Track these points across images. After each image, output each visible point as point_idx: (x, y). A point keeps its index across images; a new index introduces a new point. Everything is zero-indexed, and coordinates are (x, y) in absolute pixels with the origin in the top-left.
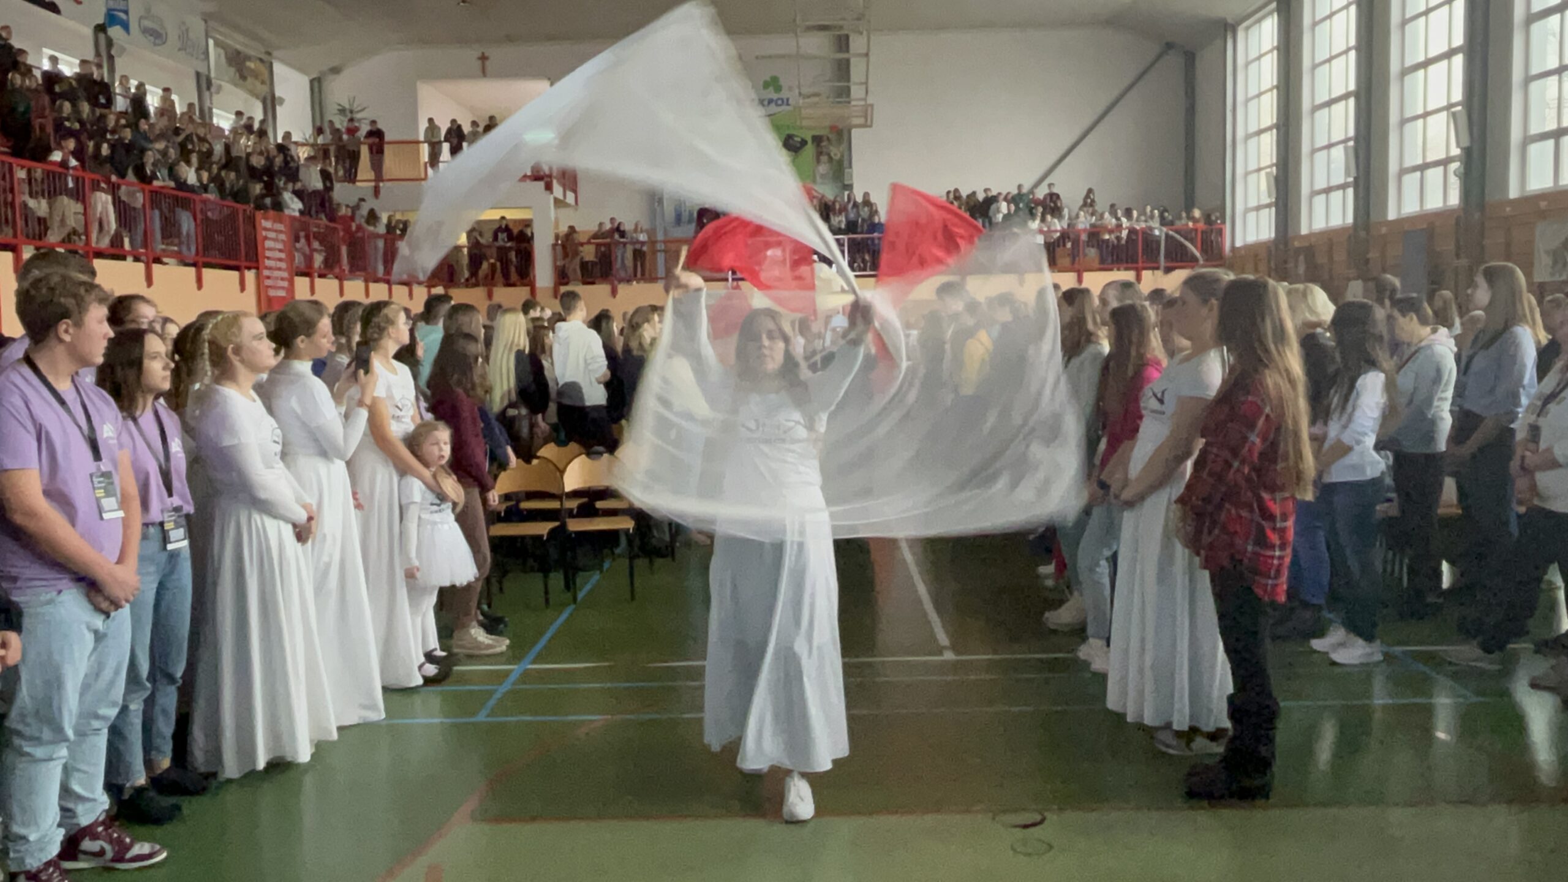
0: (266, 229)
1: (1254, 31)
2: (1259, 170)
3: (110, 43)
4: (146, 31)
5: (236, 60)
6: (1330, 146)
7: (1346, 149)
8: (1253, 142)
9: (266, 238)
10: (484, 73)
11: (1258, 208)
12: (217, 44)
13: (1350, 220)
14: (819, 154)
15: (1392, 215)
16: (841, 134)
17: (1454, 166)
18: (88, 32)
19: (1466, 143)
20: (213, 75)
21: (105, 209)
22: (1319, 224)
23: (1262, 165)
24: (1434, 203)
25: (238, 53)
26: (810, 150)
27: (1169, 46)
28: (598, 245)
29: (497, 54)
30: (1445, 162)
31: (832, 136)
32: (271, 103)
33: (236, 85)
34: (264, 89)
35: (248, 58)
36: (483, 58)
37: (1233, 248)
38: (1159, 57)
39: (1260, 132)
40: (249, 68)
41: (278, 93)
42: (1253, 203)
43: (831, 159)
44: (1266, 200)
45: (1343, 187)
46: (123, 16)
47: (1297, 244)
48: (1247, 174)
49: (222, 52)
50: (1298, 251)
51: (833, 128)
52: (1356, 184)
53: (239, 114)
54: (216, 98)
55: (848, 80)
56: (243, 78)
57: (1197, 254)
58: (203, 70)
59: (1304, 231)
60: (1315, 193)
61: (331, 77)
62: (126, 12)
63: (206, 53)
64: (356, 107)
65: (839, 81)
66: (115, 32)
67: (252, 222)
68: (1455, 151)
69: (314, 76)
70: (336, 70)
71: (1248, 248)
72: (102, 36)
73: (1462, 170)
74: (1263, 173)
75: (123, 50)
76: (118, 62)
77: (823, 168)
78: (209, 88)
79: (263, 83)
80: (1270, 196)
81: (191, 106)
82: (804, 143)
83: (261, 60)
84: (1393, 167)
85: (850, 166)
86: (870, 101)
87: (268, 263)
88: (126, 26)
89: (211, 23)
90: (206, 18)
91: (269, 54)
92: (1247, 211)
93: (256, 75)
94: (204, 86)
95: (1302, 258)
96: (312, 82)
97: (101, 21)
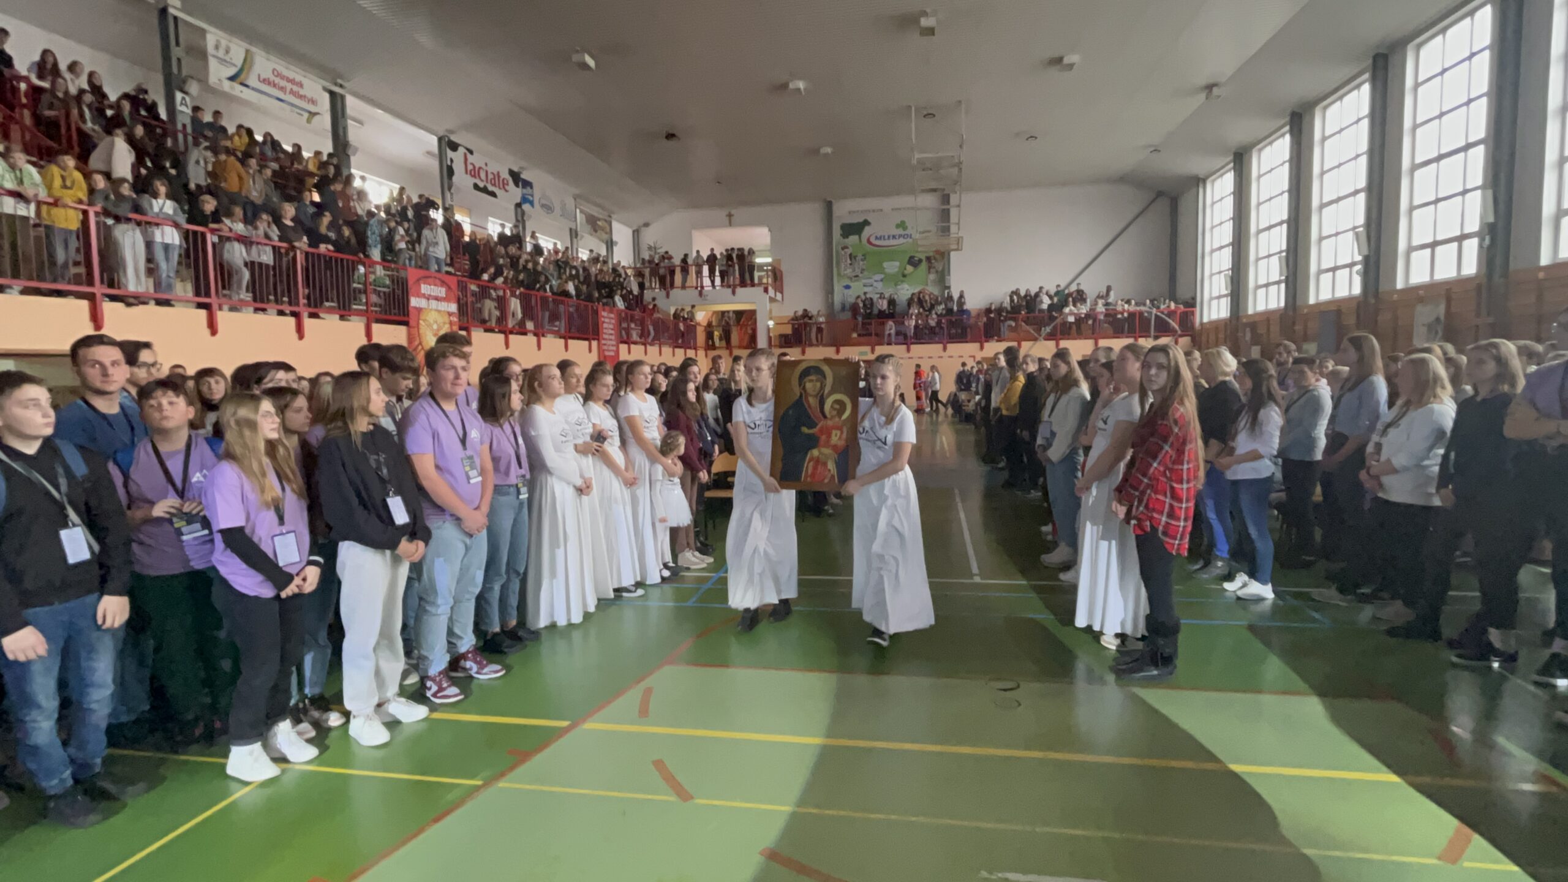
0: (603, 317)
1: (1218, 183)
2: (1220, 272)
3: (523, 213)
4: (543, 206)
5: (592, 221)
6: (1269, 256)
7: (1280, 258)
8: (1216, 254)
9: (604, 322)
10: (730, 224)
11: (1219, 297)
12: (582, 212)
13: (1282, 304)
14: (930, 268)
15: (1312, 301)
16: (943, 255)
17: (1359, 267)
18: (513, 207)
19: (1366, 252)
20: (579, 229)
21: (516, 307)
22: (1261, 307)
23: (1222, 269)
24: (1342, 292)
25: (593, 216)
26: (924, 266)
27: (1160, 194)
28: (793, 325)
29: (738, 213)
30: (1351, 265)
31: (937, 256)
32: (610, 244)
33: (591, 235)
34: (605, 237)
35: (599, 220)
36: (730, 215)
37: (1202, 324)
38: (1153, 201)
39: (1222, 247)
40: (599, 226)
41: (615, 238)
42: (1215, 294)
43: (937, 272)
44: (1224, 292)
45: (1278, 283)
46: (531, 198)
47: (1244, 320)
48: (1212, 275)
49: (584, 216)
50: (1246, 325)
51: (937, 252)
52: (1287, 281)
53: (591, 251)
54: (581, 243)
55: (949, 221)
56: (596, 231)
57: (1177, 327)
58: (574, 227)
59: (1250, 311)
60: (1258, 287)
61: (643, 229)
62: (532, 196)
63: (576, 217)
64: (657, 246)
65: (943, 222)
66: (526, 207)
67: (596, 313)
68: (1359, 258)
69: (635, 228)
70: (646, 225)
71: (1211, 323)
72: (519, 210)
73: (1362, 271)
74: (1222, 274)
75: (530, 217)
76: (528, 224)
77: (932, 277)
78: (576, 237)
79: (606, 233)
80: (1227, 289)
81: (567, 248)
82: (920, 261)
83: (606, 221)
84: (1313, 268)
85: (949, 274)
86: (960, 235)
87: (606, 336)
88: (532, 203)
89: (578, 200)
90: (576, 197)
91: (610, 217)
92: (1211, 299)
93: (603, 229)
94: (574, 235)
95: (1248, 329)
96: (634, 232)
97: (518, 201)
